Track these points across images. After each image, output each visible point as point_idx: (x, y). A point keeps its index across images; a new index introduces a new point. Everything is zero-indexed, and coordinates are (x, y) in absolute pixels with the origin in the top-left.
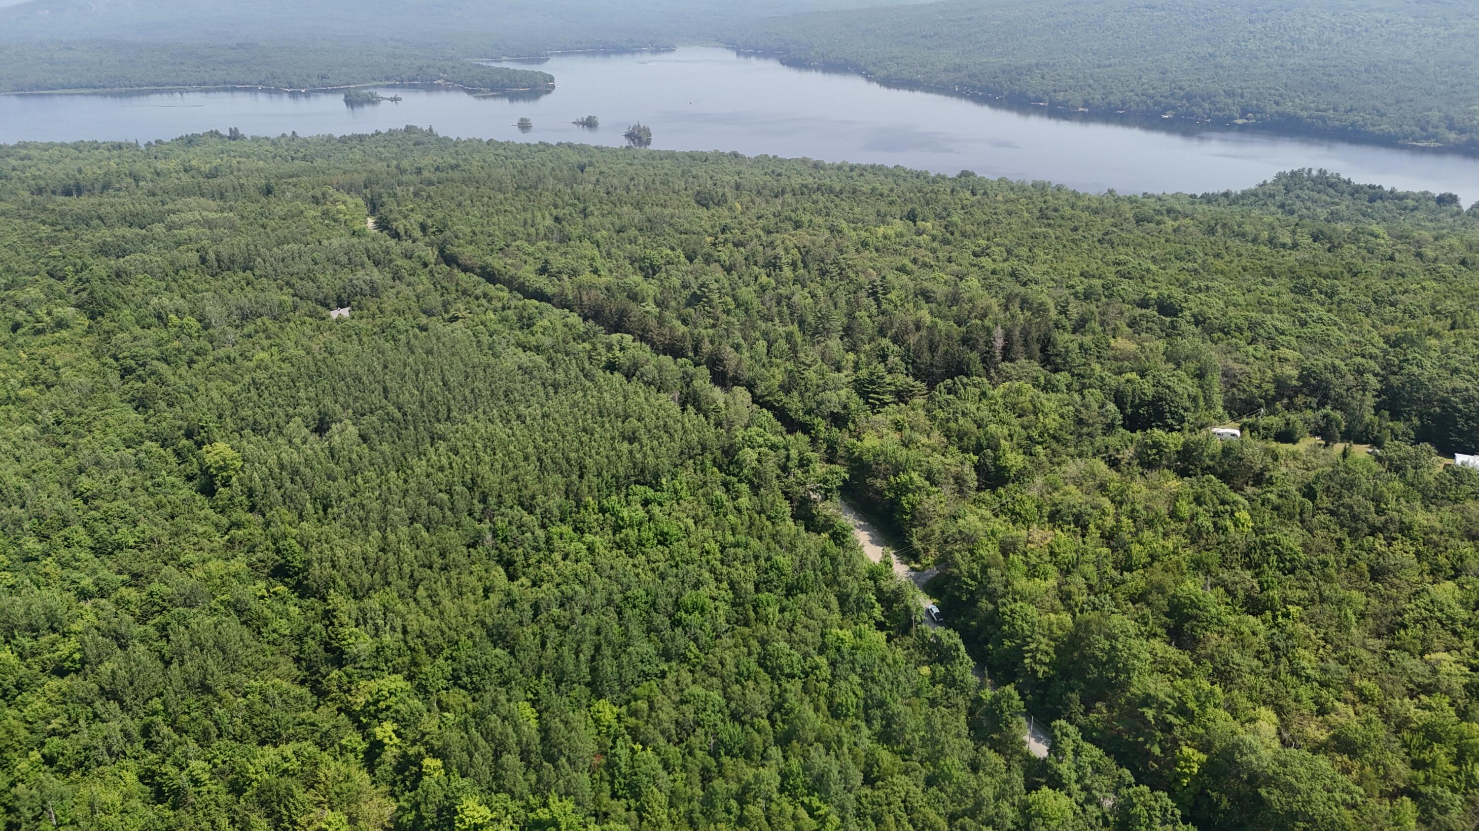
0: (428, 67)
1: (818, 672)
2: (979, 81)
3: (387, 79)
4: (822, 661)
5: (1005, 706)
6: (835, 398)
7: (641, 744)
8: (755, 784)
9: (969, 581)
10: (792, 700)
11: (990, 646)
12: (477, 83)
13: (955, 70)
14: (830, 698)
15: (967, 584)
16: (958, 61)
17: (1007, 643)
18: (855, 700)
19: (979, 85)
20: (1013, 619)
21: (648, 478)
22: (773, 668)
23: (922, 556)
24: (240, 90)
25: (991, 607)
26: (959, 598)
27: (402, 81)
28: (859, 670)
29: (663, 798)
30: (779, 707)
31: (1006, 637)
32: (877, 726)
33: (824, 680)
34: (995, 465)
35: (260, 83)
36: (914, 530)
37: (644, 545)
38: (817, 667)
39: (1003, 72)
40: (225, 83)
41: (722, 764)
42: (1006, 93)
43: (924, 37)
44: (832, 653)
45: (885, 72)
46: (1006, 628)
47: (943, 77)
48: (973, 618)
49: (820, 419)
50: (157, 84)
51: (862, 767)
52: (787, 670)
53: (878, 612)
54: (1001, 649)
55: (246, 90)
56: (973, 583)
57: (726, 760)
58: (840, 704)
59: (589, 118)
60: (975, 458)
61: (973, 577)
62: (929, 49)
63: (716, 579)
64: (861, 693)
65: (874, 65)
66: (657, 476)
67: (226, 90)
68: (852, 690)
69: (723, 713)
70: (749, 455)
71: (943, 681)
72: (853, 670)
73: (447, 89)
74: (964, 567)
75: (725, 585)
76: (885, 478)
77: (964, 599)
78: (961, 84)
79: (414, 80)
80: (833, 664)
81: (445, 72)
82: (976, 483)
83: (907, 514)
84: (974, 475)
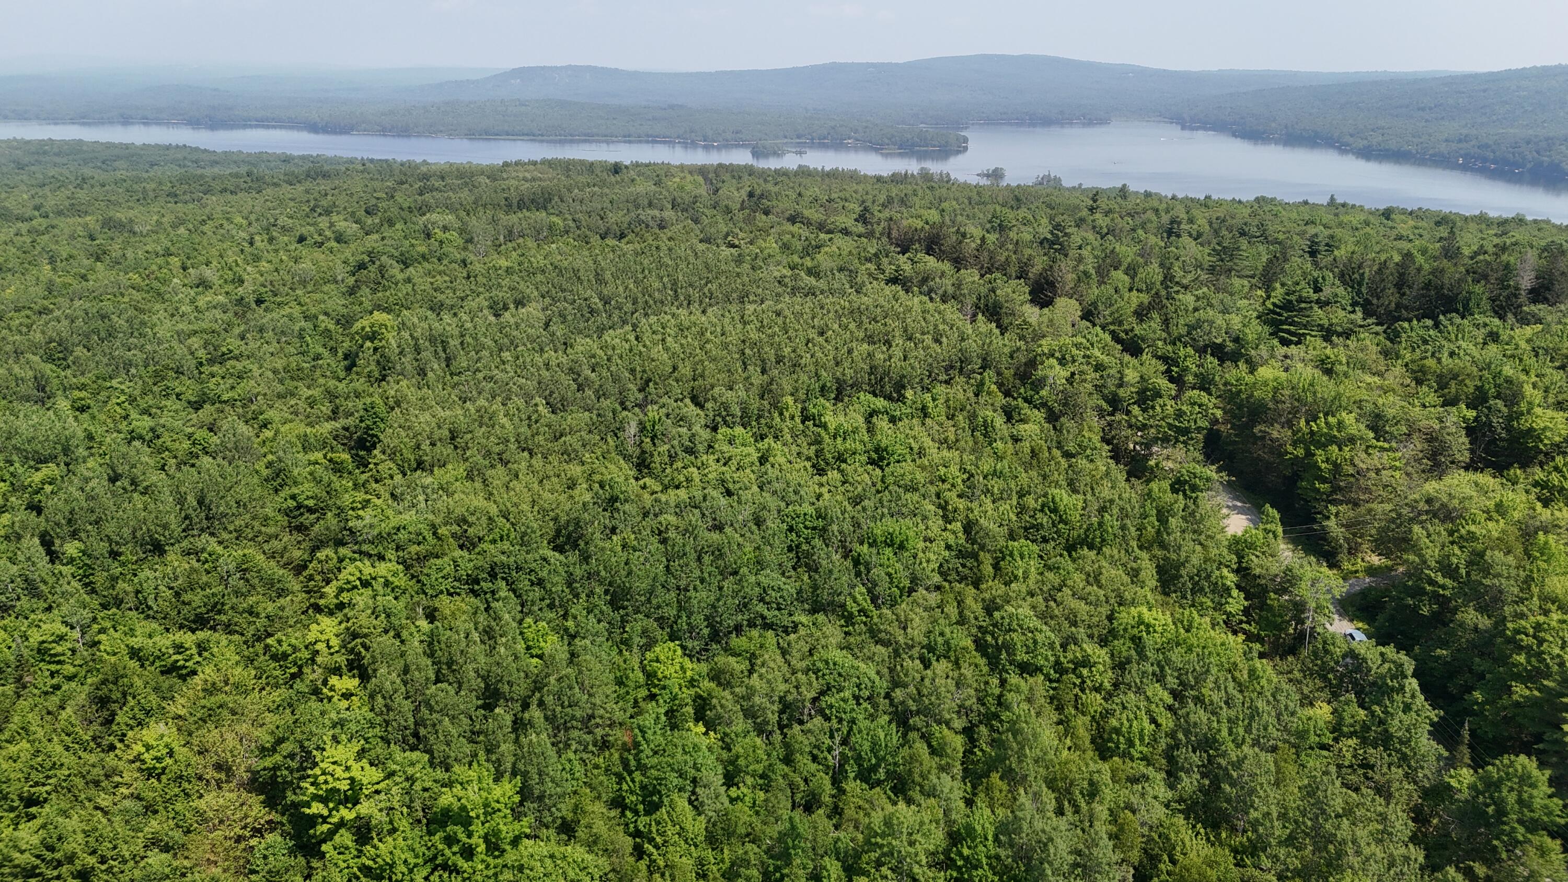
0: (841, 126)
1: (1085, 672)
2: (1493, 152)
3: (799, 137)
4: (1100, 655)
5: (1512, 798)
6: (1220, 321)
7: (705, 725)
8: (883, 835)
9: (1440, 579)
10: (1019, 706)
11: (1478, 695)
12: (887, 141)
13: (1460, 141)
14: (1099, 720)
15: (1432, 582)
16: (1464, 131)
17: (1520, 691)
18: (1149, 728)
19: (1491, 156)
20: (1541, 642)
21: (888, 388)
22: (998, 649)
23: (1343, 556)
24: (660, 142)
25: (1485, 622)
26: (1415, 609)
27: (812, 139)
28: (1172, 681)
29: (697, 826)
30: (990, 718)
31: (1518, 677)
32: (1189, 783)
33: (1097, 690)
34: (1509, 429)
35: (678, 137)
36: (1333, 509)
37: (845, 461)
38: (1086, 662)
39: (1528, 143)
40: (648, 136)
41: (844, 792)
42: (1529, 166)
43: (1423, 109)
44: (1123, 646)
45: (1365, 142)
46: (1521, 658)
47: (1443, 148)
48: (1444, 644)
49: (1190, 350)
50: (587, 135)
51: (1135, 855)
52: (1021, 656)
53: (1236, 603)
54: (1505, 701)
55: (664, 142)
56: (1448, 582)
57: (853, 786)
58: (1117, 731)
59: (996, 169)
60: (1471, 414)
61: (1449, 570)
62: (1427, 121)
63: (945, 517)
64: (1167, 721)
65: (1351, 136)
66: (900, 387)
67: (647, 142)
68: (1149, 712)
69: (875, 706)
70: (1056, 373)
71: (1362, 733)
72: (1160, 678)
73: (856, 149)
74: (1432, 553)
75: (957, 526)
76: (1289, 424)
77: (1425, 611)
78: (1466, 156)
79: (825, 138)
80: (1121, 666)
81: (856, 132)
82: (1467, 454)
83: (1324, 480)
84: (1464, 439)
